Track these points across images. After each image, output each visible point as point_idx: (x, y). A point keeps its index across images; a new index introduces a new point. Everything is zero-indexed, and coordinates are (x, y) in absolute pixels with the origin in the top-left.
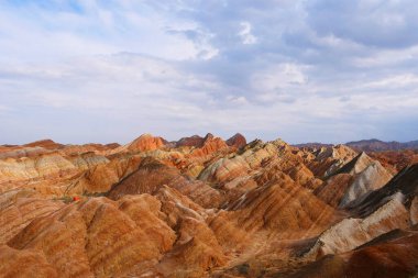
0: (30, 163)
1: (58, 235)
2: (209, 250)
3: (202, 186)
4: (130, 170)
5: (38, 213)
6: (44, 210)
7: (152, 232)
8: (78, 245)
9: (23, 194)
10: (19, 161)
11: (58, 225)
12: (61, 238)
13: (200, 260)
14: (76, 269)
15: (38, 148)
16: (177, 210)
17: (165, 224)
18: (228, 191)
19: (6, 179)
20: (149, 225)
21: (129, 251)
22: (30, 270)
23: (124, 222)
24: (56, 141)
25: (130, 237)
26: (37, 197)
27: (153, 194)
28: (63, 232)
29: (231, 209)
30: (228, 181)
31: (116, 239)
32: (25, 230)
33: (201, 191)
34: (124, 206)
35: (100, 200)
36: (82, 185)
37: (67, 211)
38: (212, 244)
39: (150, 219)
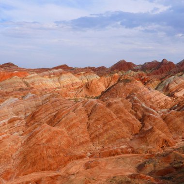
0: (56, 79)
1: (72, 120)
2: (163, 135)
3: (159, 94)
4: (112, 83)
5: (61, 107)
6: (64, 105)
7: (126, 122)
8: (83, 127)
9: (53, 96)
10: (50, 77)
11: (72, 115)
12: (74, 121)
13: (157, 141)
14: (83, 140)
15: (60, 70)
16: (142, 109)
17: (134, 117)
18: (177, 98)
19: (44, 87)
20: (125, 117)
21: (113, 132)
22: (58, 138)
23: (110, 115)
24: (69, 66)
25: (113, 124)
26: (60, 98)
27: (127, 98)
28: (75, 118)
29: (179, 110)
30: (177, 91)
31: (105, 124)
32: (55, 116)
33: (158, 97)
34: (109, 105)
35: (95, 101)
36: (84, 92)
37: (77, 106)
38: (165, 132)
39: (125, 114)
